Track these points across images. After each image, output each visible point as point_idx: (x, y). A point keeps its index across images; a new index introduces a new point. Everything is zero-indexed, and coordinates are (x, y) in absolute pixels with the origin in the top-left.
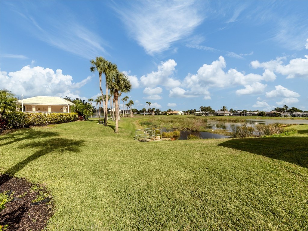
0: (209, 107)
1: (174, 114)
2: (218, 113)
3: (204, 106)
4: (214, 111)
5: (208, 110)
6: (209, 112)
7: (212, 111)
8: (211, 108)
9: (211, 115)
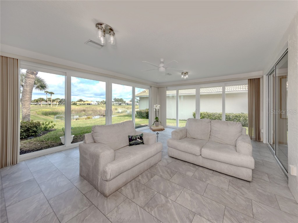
0: (122, 99)
1: (86, 104)
2: (128, 103)
3: (117, 98)
4: (125, 102)
5: (121, 101)
6: (121, 102)
7: (124, 101)
8: (123, 100)
9: (123, 105)
